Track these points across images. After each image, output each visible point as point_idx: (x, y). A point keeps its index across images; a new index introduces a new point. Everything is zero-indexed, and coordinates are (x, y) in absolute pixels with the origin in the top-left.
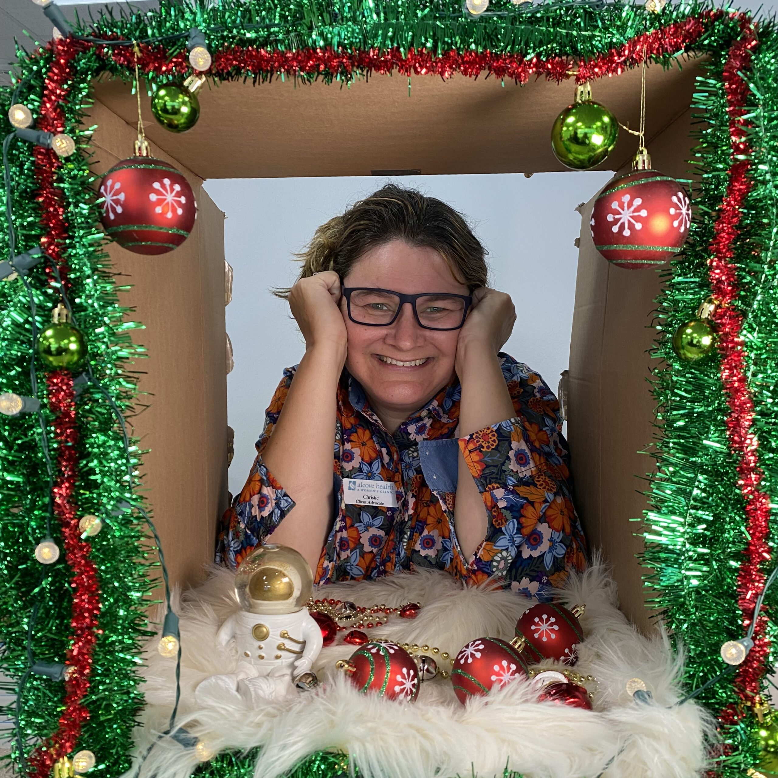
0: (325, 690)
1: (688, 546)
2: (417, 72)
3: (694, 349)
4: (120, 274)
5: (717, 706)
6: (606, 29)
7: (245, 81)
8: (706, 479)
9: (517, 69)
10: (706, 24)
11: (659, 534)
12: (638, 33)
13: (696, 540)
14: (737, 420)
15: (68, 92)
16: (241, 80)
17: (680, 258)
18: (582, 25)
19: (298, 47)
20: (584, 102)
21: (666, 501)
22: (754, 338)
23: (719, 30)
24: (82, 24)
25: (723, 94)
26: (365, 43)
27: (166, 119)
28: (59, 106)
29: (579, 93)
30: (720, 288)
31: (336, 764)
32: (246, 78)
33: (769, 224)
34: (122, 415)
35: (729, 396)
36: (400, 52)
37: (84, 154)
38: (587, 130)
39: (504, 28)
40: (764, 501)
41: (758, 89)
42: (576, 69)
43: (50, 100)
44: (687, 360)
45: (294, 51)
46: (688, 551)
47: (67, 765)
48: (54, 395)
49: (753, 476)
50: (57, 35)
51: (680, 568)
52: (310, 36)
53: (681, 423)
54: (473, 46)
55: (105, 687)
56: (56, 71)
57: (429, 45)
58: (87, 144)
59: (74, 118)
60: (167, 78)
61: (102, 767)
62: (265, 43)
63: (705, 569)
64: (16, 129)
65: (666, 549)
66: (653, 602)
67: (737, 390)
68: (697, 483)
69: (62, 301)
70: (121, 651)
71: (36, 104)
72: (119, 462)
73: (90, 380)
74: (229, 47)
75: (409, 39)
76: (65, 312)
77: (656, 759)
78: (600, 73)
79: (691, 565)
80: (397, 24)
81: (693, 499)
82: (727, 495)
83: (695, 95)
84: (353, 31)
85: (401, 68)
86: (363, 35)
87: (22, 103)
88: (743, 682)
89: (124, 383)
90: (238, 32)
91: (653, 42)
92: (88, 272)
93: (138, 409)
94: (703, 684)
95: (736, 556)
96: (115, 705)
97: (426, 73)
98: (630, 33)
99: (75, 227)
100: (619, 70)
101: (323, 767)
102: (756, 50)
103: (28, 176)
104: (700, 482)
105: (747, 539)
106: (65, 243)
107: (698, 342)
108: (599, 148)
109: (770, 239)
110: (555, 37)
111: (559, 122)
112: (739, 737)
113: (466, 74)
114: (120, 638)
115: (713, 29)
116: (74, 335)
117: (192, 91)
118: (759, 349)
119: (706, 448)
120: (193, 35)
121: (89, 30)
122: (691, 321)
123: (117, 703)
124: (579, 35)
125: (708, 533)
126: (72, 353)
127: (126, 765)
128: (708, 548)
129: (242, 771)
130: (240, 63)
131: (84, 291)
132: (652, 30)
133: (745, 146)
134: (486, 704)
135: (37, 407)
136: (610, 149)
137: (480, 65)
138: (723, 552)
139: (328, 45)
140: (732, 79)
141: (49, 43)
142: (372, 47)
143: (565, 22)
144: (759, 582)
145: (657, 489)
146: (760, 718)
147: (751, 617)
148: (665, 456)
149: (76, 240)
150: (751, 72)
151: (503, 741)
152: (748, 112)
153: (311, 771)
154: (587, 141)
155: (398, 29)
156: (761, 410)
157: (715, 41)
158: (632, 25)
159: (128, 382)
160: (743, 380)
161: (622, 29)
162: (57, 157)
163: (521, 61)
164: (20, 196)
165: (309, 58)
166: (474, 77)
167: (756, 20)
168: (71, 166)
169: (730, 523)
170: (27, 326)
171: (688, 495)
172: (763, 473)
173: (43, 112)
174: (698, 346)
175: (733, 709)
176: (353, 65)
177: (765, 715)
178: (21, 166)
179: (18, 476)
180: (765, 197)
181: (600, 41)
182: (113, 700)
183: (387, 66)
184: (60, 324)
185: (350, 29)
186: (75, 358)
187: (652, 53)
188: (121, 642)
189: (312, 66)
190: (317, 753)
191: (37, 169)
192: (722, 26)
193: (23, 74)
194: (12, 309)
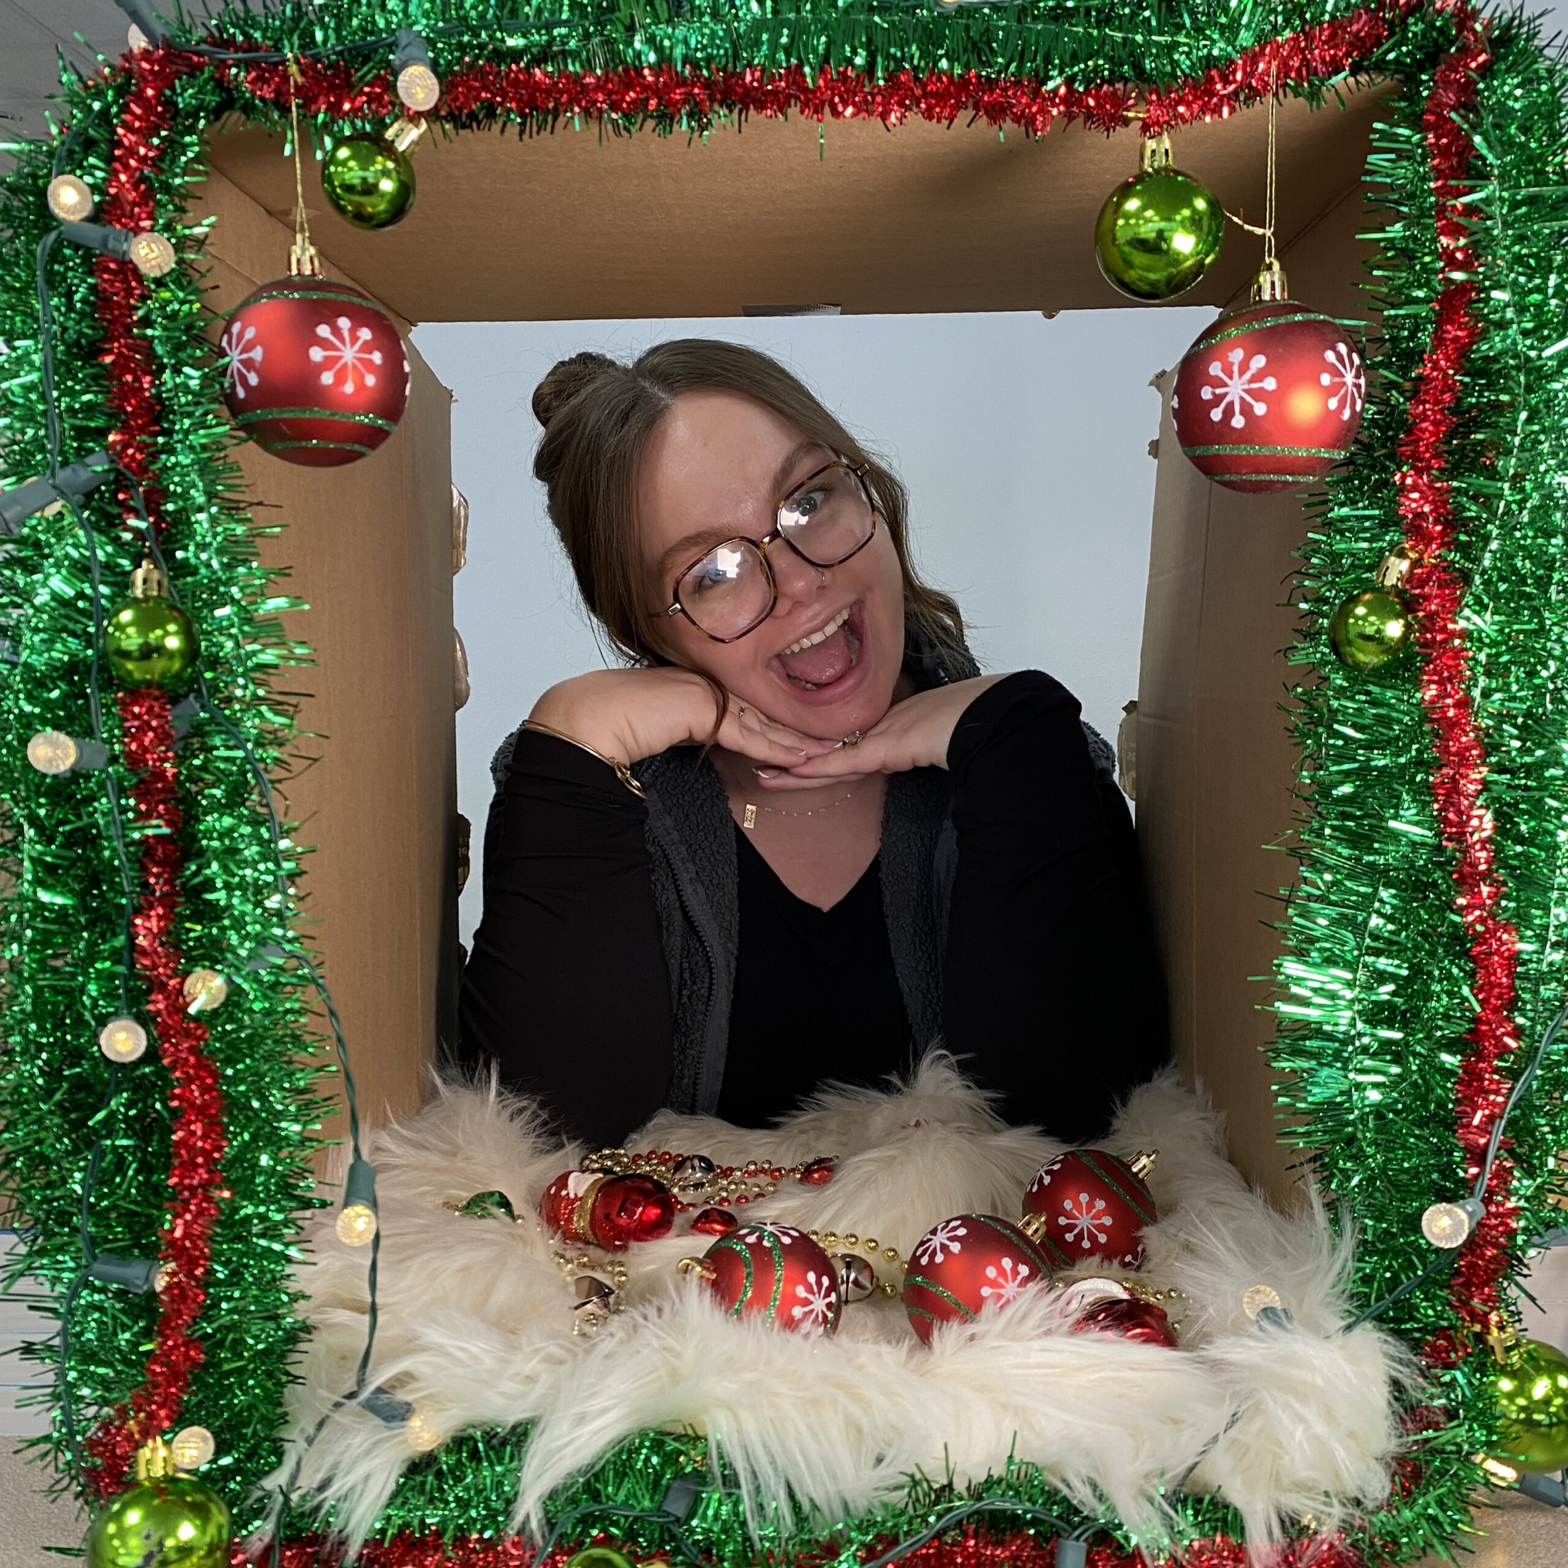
0: (660, 1310)
1: (1360, 1026)
2: (836, 114)
3: (1371, 646)
4: (260, 504)
5: (1417, 1335)
6: (1199, 30)
7: (503, 131)
8: (1394, 896)
9: (1029, 106)
10: (1391, 23)
11: (1304, 1002)
12: (1262, 39)
13: (1376, 1015)
14: (1454, 780)
15: (162, 151)
16: (496, 127)
17: (1344, 472)
18: (1154, 23)
19: (607, 65)
20: (1157, 171)
21: (1318, 940)
22: (1485, 623)
23: (1415, 34)
24: (187, 21)
25: (1424, 157)
26: (736, 57)
27: (351, 203)
28: (144, 179)
29: (1148, 153)
30: (1420, 527)
31: (681, 1453)
32: (505, 124)
33: (1511, 404)
34: (266, 776)
35: (1437, 736)
36: (804, 76)
37: (191, 272)
38: (1163, 225)
39: (1003, 28)
40: (1505, 937)
41: (1490, 147)
42: (1143, 106)
43: (127, 168)
44: (1357, 666)
45: (599, 72)
46: (1360, 1035)
47: (162, 1452)
48: (134, 738)
49: (1485, 890)
50: (138, 41)
51: (1345, 1068)
52: (630, 43)
53: (1347, 789)
54: (944, 64)
55: (232, 1304)
56: (138, 111)
57: (859, 61)
58: (198, 252)
59: (171, 202)
60: (353, 124)
61: (226, 1461)
62: (543, 56)
63: (1395, 1070)
64: (60, 222)
65: (1318, 1032)
66: (1294, 1133)
67: (1454, 724)
68: (1377, 905)
69: (149, 556)
70: (262, 1235)
71: (100, 174)
72: (262, 867)
73: (203, 708)
74: (472, 66)
75: (821, 49)
76: (156, 575)
77: (1299, 1434)
78: (1187, 115)
79: (1368, 1063)
80: (797, 20)
81: (1371, 935)
82: (1434, 928)
83: (1371, 158)
84: (714, 33)
85: (805, 105)
86: (733, 43)
87: (72, 172)
88: (1467, 1285)
89: (269, 715)
90: (491, 37)
91: (1290, 57)
92: (201, 499)
93: (297, 765)
94: (1390, 1293)
95: (1450, 1045)
96: (251, 1341)
97: (854, 115)
98: (1245, 38)
99: (174, 413)
100: (1225, 111)
101: (655, 1460)
102: (1486, 71)
103: (82, 314)
104: (1381, 901)
105: (1472, 1010)
106: (156, 444)
107: (1378, 631)
108: (1187, 259)
109: (1514, 434)
110: (1102, 45)
111: (1110, 210)
112: (1459, 1392)
113: (930, 118)
114: (262, 1209)
115: (1405, 30)
116: (174, 620)
117: (401, 149)
118: (1494, 644)
119: (1395, 836)
120: (403, 42)
121: (201, 33)
122: (1365, 592)
123: (255, 1337)
124: (1148, 44)
125: (1399, 1000)
126: (171, 655)
127: (273, 1459)
128: (1399, 1030)
129: (498, 1469)
130: (494, 96)
131: (192, 535)
132: (1288, 34)
133: (1467, 255)
134: (972, 1338)
135: (102, 760)
136: (1208, 261)
137: (958, 101)
138: (1429, 1037)
139: (665, 60)
140: (1442, 126)
141: (124, 56)
142: (749, 65)
143: (1120, 16)
144: (1497, 1093)
145: (1300, 916)
146: (1499, 1356)
147: (1481, 1162)
148: (1316, 852)
149: (176, 437)
150: (1477, 113)
151: (1005, 1407)
152: (1471, 190)
153: (632, 1468)
154: (1164, 246)
155: (798, 30)
156: (1498, 763)
157: (1409, 53)
158: (1250, 22)
159: (277, 713)
160: (1464, 703)
161: (1231, 30)
162: (139, 277)
163: (1037, 92)
164: (68, 352)
165: (628, 86)
166: (945, 122)
167: (1486, 14)
168: (167, 295)
169: (1440, 981)
170: (81, 604)
171: (1359, 929)
172: (1505, 884)
173: (113, 191)
174: (1377, 639)
175: (1448, 1338)
176: (712, 99)
177: (1508, 1349)
178: (69, 295)
179: (62, 893)
180: (1503, 353)
181: (1188, 54)
182: (248, 1331)
183: (779, 102)
184: (147, 599)
185: (707, 31)
186: (177, 665)
187: (1287, 76)
188: (263, 1218)
189: (633, 101)
190: (643, 1434)
191: (100, 299)
192: (1421, 26)
193: (74, 117)
194: (53, 570)
